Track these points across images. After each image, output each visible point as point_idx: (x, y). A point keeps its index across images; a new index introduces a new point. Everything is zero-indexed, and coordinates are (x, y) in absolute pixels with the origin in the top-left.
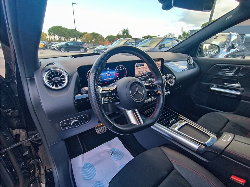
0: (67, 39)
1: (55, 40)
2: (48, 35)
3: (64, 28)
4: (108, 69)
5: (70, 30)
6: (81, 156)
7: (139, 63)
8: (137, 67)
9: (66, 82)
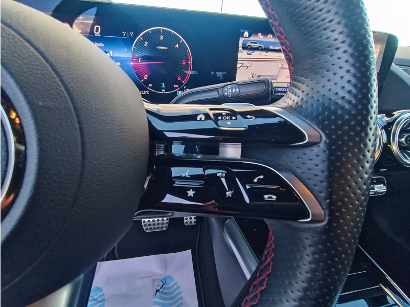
4: (97, 33)
7: (260, 34)
8: (250, 52)
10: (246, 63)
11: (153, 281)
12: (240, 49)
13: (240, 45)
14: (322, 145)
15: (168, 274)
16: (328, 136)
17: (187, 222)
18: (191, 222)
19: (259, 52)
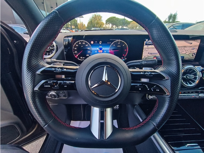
0: (117, 27)
1: (109, 28)
2: (105, 24)
3: (117, 18)
4: (100, 43)
5: (121, 19)
8: (148, 46)
9: (54, 52)
10: (146, 49)
12: (145, 45)
13: (145, 44)
14: (169, 80)
16: (171, 78)
17: (115, 108)
18: (117, 108)
19: (151, 46)
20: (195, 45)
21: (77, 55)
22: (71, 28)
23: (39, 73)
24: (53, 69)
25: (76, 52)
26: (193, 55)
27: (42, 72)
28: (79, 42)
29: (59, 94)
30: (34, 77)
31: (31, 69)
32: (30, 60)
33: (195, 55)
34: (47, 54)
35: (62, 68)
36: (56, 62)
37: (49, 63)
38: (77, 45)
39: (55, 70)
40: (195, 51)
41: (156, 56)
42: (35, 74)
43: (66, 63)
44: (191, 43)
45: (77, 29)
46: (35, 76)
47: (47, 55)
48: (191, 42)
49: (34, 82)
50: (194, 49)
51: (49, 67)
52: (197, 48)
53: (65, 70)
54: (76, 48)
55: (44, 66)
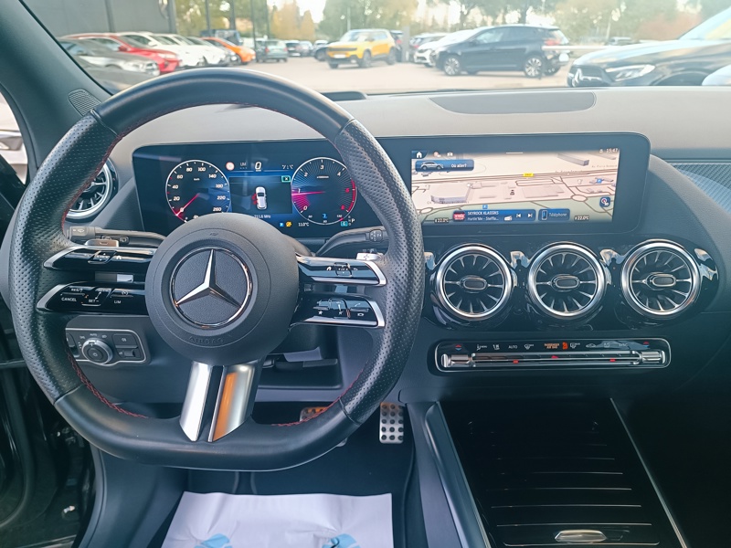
4: (258, 169)
6: (216, 497)
7: (436, 154)
8: (426, 173)
9: (104, 197)
10: (422, 186)
11: (317, 539)
12: (413, 171)
13: (413, 167)
15: (344, 531)
17: (384, 437)
18: (392, 437)
19: (438, 173)
20: (602, 168)
21: (182, 210)
22: (232, 32)
23: (50, 266)
24: (87, 256)
25: (177, 199)
26: (602, 205)
27: (56, 263)
28: (184, 166)
29: (117, 347)
30: (38, 276)
31: (31, 255)
32: (30, 232)
33: (612, 204)
34: (81, 204)
35: (111, 254)
36: (101, 235)
37: (77, 240)
38: (180, 177)
39: (92, 259)
40: (610, 190)
41: (463, 209)
42: (40, 267)
43: (131, 238)
44: (586, 163)
45: (262, 34)
46: (40, 273)
47: (81, 207)
48: (583, 157)
49: (36, 288)
50: (603, 182)
51: (76, 251)
52: (615, 178)
53: (119, 257)
54: (175, 187)
55: (63, 249)
